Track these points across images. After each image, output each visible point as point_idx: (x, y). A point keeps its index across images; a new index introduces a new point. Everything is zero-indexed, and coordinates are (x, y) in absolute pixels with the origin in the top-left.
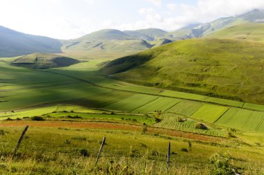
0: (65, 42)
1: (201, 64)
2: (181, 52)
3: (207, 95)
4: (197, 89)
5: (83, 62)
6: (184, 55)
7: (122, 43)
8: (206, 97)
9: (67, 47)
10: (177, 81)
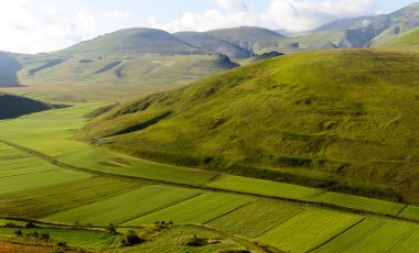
0: (29, 58)
1: (321, 112)
2: (279, 82)
3: (321, 186)
4: (302, 171)
5: (57, 107)
6: (285, 90)
7: (170, 62)
8: (319, 191)
9: (32, 72)
10: (258, 152)
